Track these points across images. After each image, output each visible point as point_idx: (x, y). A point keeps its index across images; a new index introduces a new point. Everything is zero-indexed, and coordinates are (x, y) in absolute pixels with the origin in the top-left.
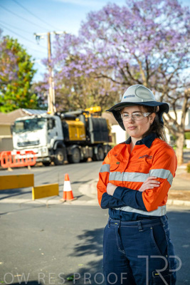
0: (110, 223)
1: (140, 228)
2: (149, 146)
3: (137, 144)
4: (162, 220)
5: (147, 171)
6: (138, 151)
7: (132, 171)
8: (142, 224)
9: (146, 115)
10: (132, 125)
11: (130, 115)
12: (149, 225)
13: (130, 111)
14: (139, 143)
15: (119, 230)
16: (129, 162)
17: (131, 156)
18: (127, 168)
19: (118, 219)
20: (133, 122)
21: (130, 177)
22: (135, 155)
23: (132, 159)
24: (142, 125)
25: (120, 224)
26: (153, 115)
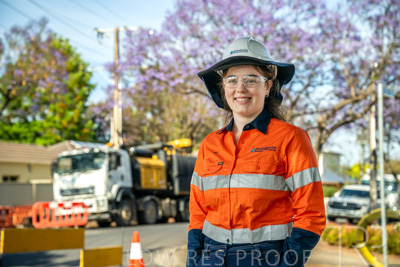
3: (245, 129)
8: (261, 250)
9: (262, 79)
13: (242, 74)
14: (248, 128)
18: (234, 168)
20: (245, 91)
25: (227, 251)
26: (270, 82)
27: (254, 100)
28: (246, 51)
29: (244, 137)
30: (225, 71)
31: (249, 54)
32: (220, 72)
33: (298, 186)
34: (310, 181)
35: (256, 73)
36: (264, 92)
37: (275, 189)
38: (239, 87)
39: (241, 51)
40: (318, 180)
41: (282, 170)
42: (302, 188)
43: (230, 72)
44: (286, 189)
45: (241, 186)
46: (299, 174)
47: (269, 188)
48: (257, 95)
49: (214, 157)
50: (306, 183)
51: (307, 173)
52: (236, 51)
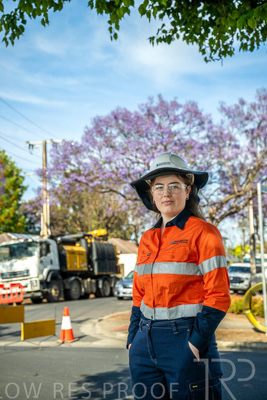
3: (167, 225)
8: (176, 325)
9: (183, 186)
10: (169, 199)
11: (166, 187)
12: (186, 327)
13: (166, 181)
14: (170, 224)
16: (160, 250)
18: (156, 257)
25: (151, 325)
26: (189, 188)
27: (176, 203)
28: (168, 163)
29: (167, 232)
30: (153, 181)
31: (172, 166)
32: (148, 181)
33: (207, 270)
34: (216, 267)
35: (178, 180)
36: (185, 196)
37: (187, 273)
38: (165, 192)
39: (165, 163)
40: (222, 266)
41: (193, 258)
42: (210, 273)
43: (157, 181)
44: (198, 274)
45: (160, 272)
46: (207, 261)
47: (182, 273)
48: (179, 199)
49: (146, 249)
50: (212, 269)
51: (213, 259)
52: (160, 164)
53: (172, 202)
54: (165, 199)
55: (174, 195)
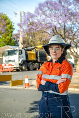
0: (42, 98)
1: (57, 100)
2: (61, 63)
3: (55, 62)
4: (66, 97)
5: (60, 75)
6: (56, 65)
7: (53, 75)
8: (57, 99)
9: (61, 49)
10: (55, 53)
12: (61, 99)
13: (54, 47)
15: (47, 101)
16: (52, 70)
17: (52, 68)
18: (51, 73)
19: (46, 96)
20: (55, 52)
21: (52, 77)
22: (54, 67)
23: (53, 69)
24: (59, 53)
25: (47, 99)
26: (63, 49)
28: (56, 40)
38: (53, 51)
39: (54, 40)
52: (53, 41)
53: (56, 55)
54: (53, 53)
55: (57, 52)
